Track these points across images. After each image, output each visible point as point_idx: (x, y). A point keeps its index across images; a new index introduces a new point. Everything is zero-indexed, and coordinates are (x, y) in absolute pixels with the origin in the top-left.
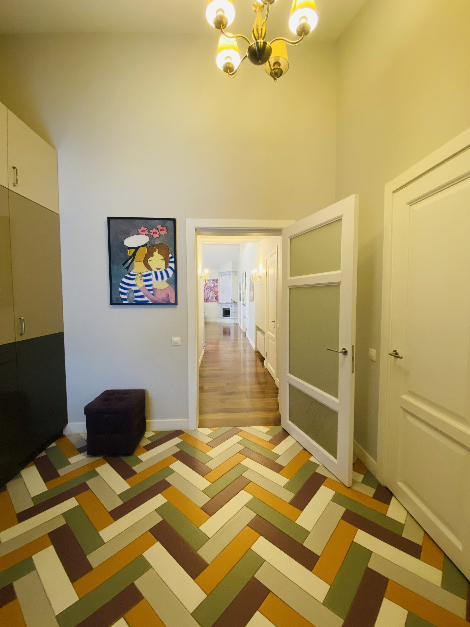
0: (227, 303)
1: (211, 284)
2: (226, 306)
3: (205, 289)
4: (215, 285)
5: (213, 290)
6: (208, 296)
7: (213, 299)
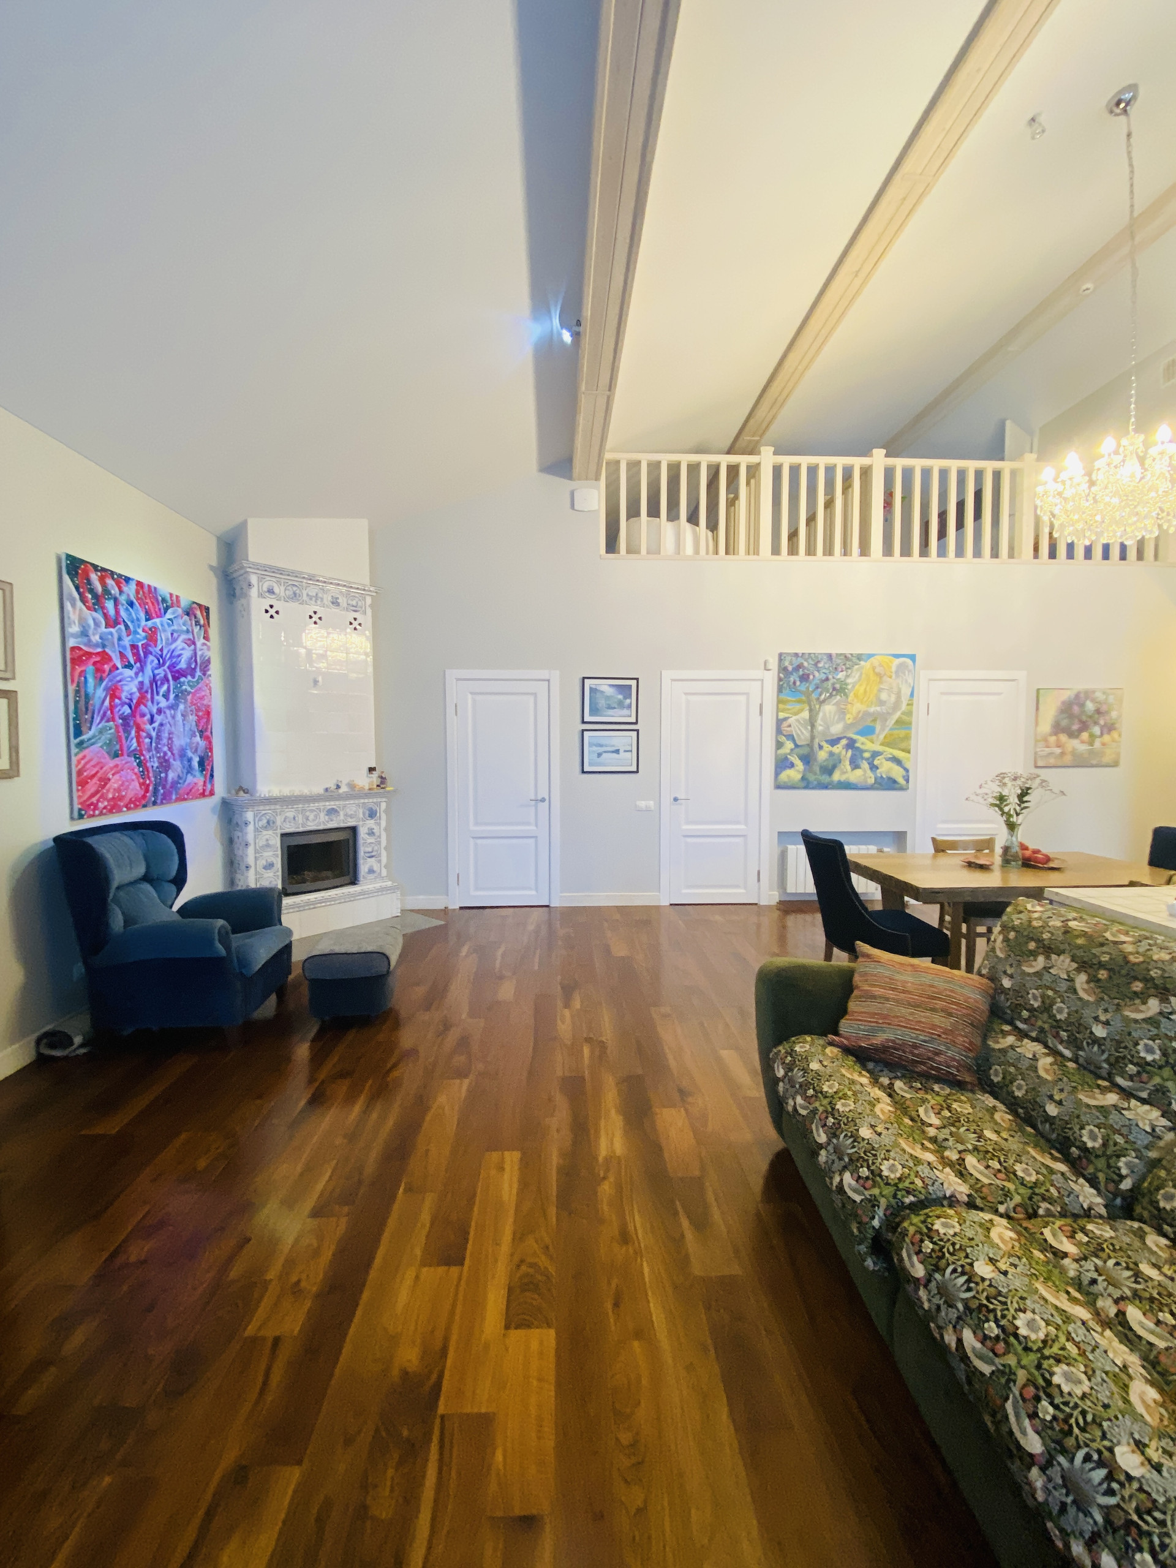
0: (329, 794)
1: (179, 644)
2: (322, 815)
3: (147, 683)
4: (199, 653)
5: (189, 697)
6: (165, 749)
7: (188, 772)
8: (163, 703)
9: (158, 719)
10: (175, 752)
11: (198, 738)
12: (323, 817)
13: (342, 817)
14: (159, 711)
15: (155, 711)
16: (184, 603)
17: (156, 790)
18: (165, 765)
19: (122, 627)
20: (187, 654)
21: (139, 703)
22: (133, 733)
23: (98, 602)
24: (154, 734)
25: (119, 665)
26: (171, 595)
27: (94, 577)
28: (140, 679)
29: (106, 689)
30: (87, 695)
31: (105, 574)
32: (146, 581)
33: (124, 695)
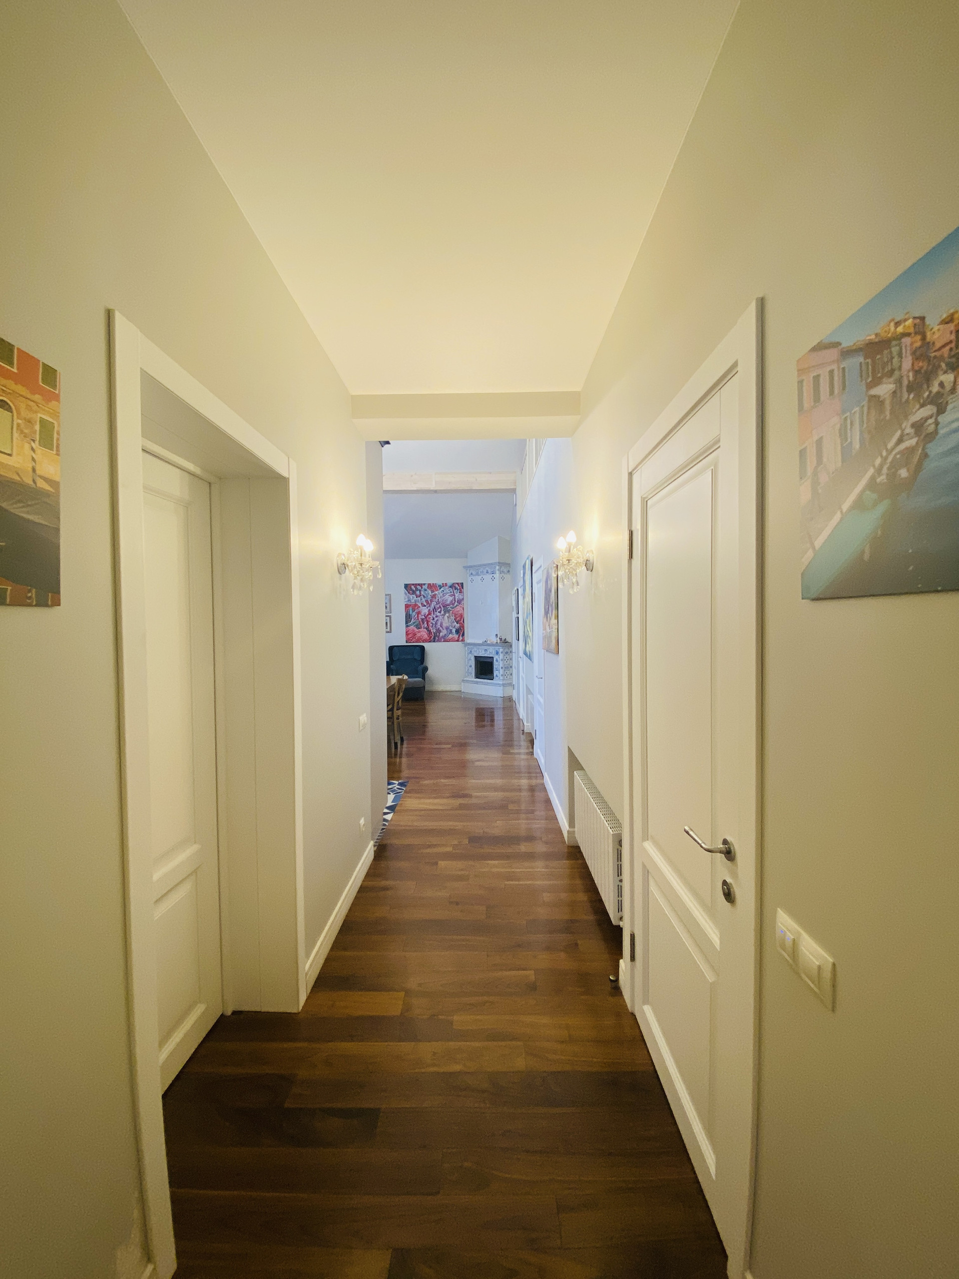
0: (485, 644)
1: (447, 596)
2: (483, 651)
3: (431, 609)
4: (457, 598)
5: (451, 612)
6: (439, 627)
7: (450, 633)
8: (438, 614)
9: (436, 619)
10: (444, 628)
11: (456, 623)
12: (483, 652)
13: (488, 653)
14: (437, 616)
15: (434, 616)
16: (448, 585)
17: (434, 638)
18: (439, 631)
19: (422, 597)
20: (451, 598)
21: (428, 615)
22: (426, 623)
23: (414, 593)
24: (434, 623)
25: (421, 606)
26: (443, 584)
27: (413, 587)
28: (429, 608)
29: (416, 613)
30: (409, 614)
31: (415, 585)
32: (431, 582)
33: (422, 614)
